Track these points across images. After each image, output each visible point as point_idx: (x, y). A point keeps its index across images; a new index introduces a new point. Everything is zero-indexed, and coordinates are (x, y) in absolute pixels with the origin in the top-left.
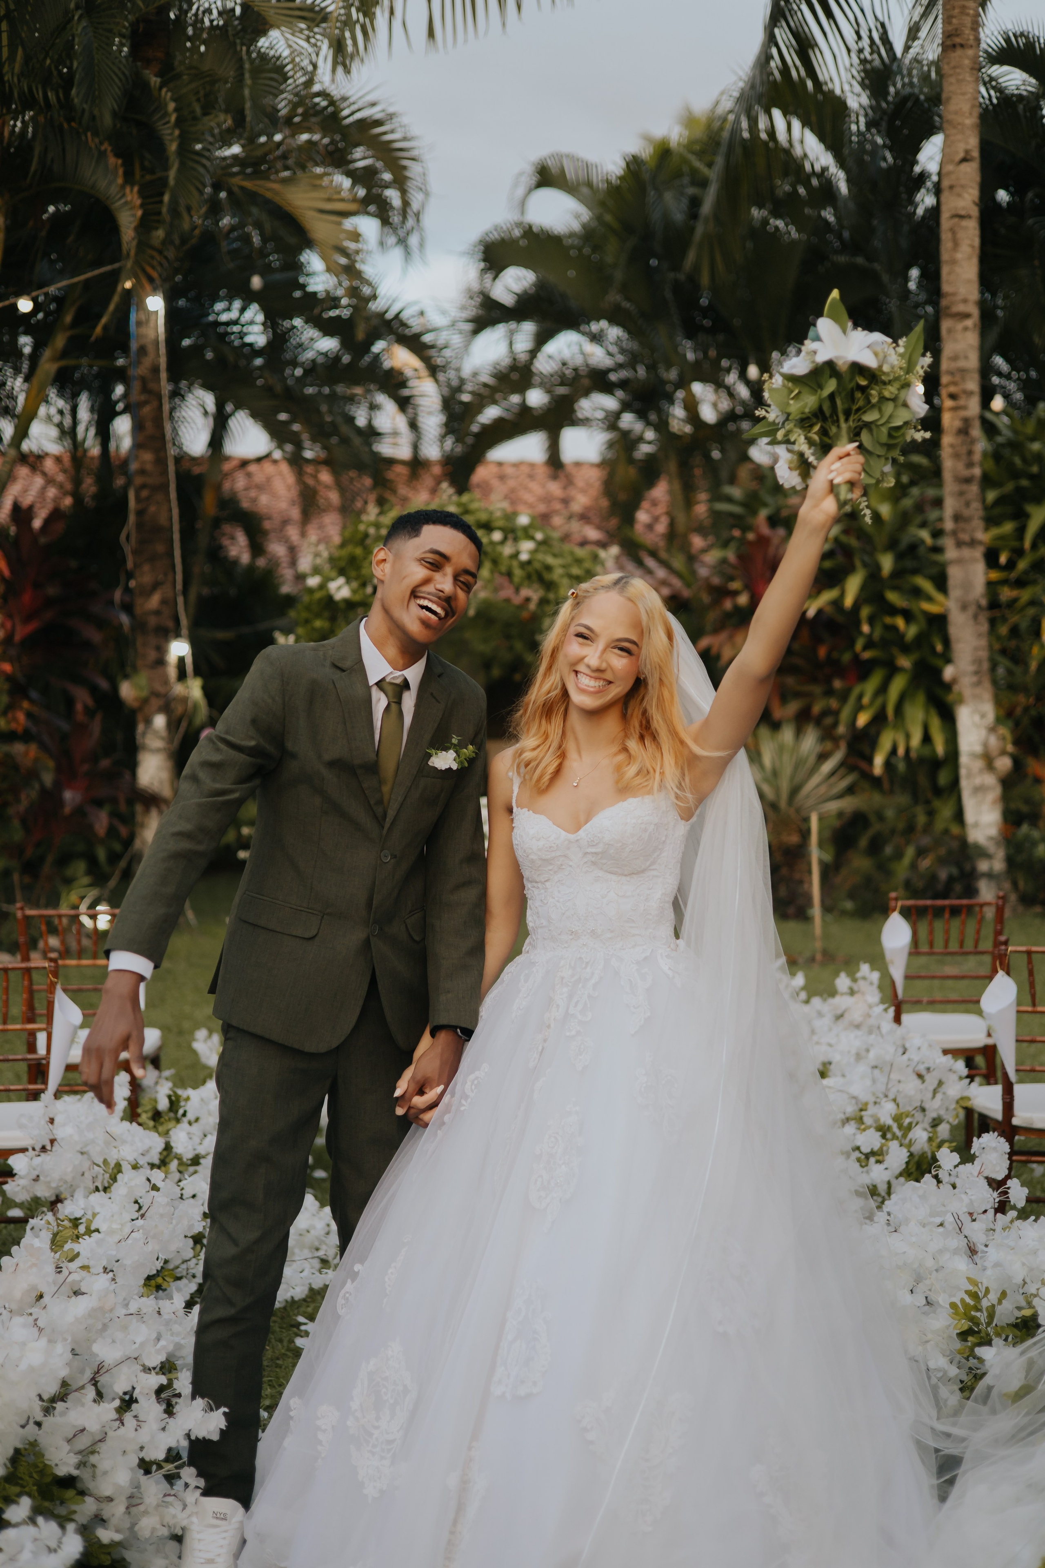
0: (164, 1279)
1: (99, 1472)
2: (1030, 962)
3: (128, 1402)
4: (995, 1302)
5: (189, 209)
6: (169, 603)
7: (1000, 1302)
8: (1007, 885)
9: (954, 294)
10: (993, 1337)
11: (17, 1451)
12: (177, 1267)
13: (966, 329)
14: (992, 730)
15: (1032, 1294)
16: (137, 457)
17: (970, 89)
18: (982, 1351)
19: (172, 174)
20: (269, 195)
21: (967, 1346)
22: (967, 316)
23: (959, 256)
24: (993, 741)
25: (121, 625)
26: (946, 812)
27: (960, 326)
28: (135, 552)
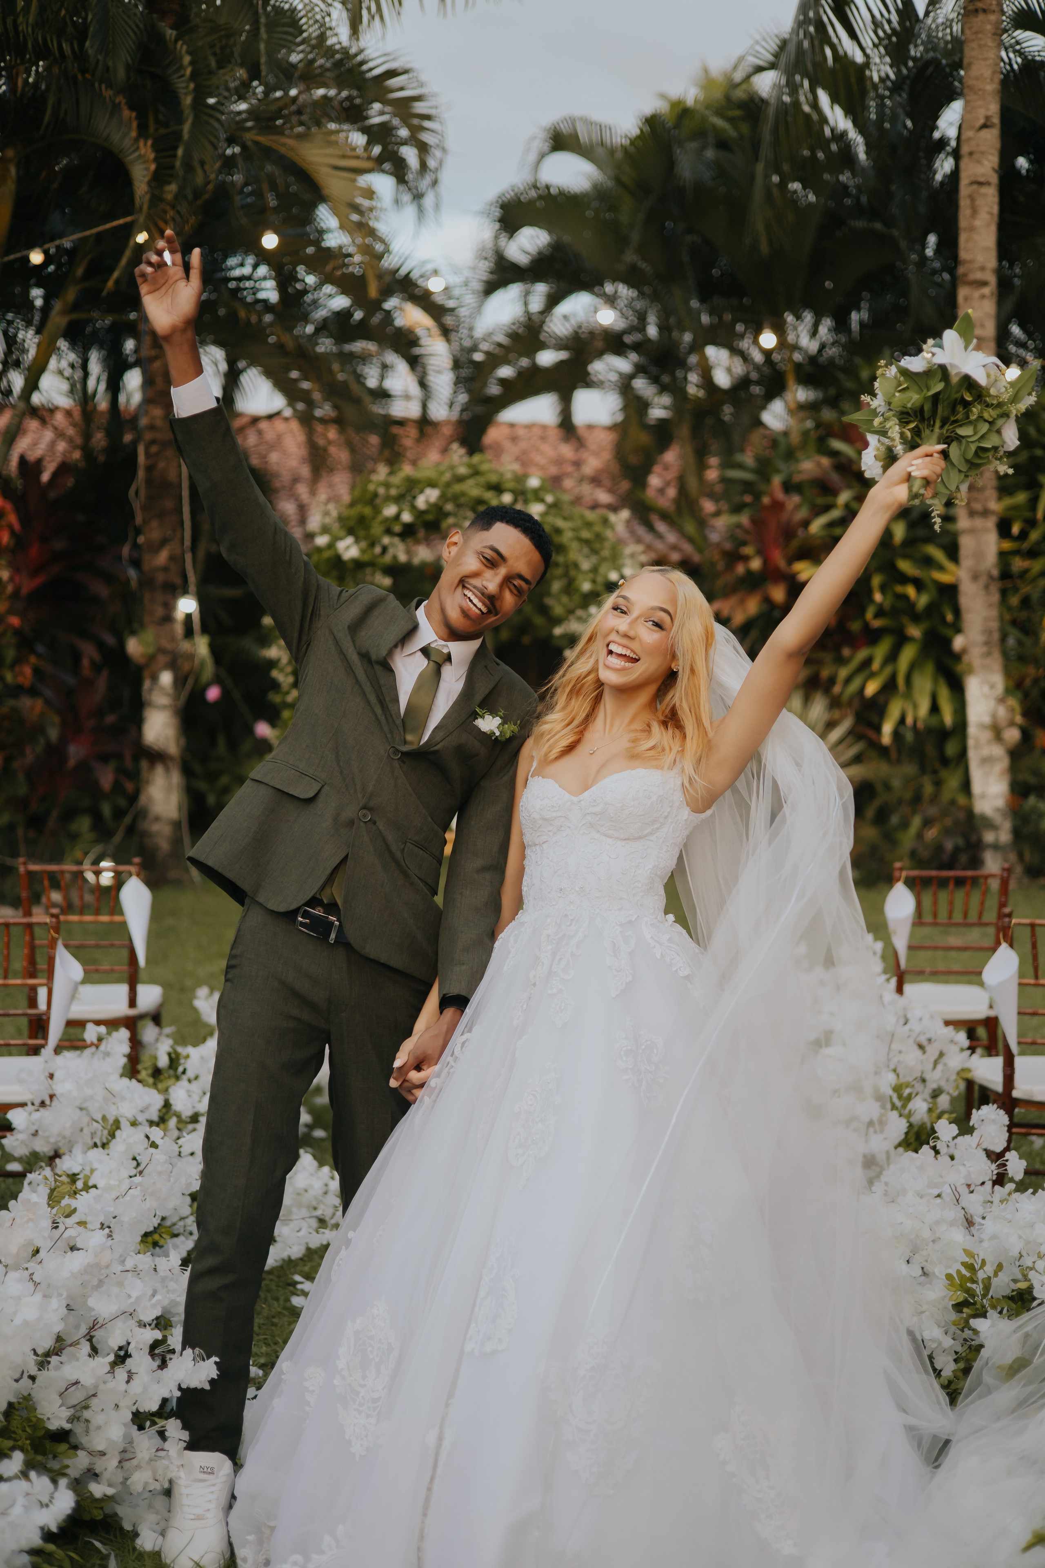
0: (161, 1236)
1: (92, 1427)
2: (1033, 934)
3: (122, 1356)
4: (992, 1275)
5: (202, 163)
6: (177, 559)
7: (996, 1274)
8: (1013, 857)
9: (971, 262)
10: (989, 1309)
11: (10, 1405)
12: (174, 1224)
13: (983, 297)
14: (1001, 700)
15: (1027, 1267)
16: (146, 413)
17: (991, 54)
18: (976, 1323)
19: (186, 128)
20: (283, 150)
21: (962, 1318)
22: (984, 284)
23: (977, 223)
24: (1002, 712)
25: (128, 580)
26: (953, 782)
27: (977, 294)
28: (144, 508)
